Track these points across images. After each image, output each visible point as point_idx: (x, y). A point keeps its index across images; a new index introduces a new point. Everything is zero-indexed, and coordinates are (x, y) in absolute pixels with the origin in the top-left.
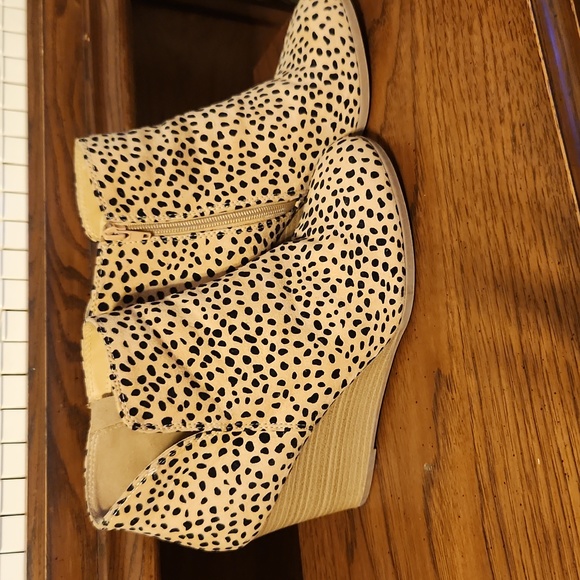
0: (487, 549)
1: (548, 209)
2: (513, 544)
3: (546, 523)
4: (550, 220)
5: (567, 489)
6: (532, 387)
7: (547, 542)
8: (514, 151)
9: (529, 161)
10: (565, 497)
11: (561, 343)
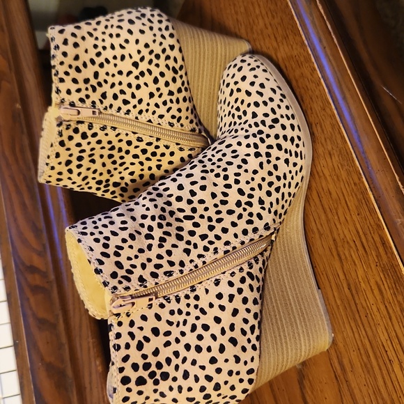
1: (344, 178)
3: (385, 396)
4: (346, 185)
5: (393, 371)
6: (357, 302)
9: (326, 147)
10: (393, 376)
11: (370, 269)
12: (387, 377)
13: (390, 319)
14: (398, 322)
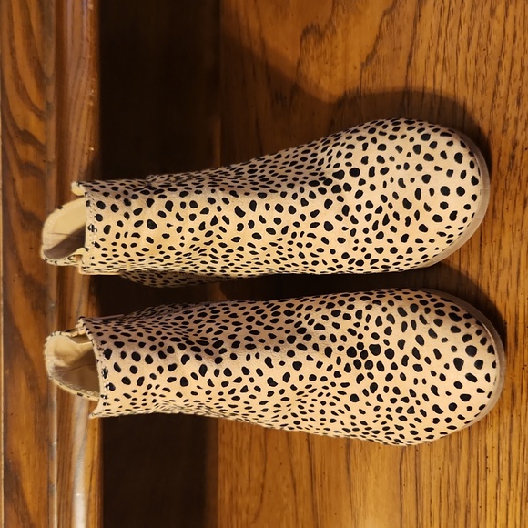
0: (401, 485)
2: (425, 492)
3: (460, 493)
5: (486, 479)
7: (457, 507)
8: (509, 168)
10: (482, 483)
13: (511, 432)
14: (520, 441)
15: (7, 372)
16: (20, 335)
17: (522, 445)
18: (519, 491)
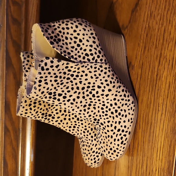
3: (149, 119)
5: (158, 114)
6: (157, 82)
7: (148, 123)
10: (156, 115)
11: (170, 75)
12: (154, 114)
13: (167, 98)
14: (170, 101)
15: (6, 72)
16: (11, 60)
17: (170, 102)
18: (168, 117)
